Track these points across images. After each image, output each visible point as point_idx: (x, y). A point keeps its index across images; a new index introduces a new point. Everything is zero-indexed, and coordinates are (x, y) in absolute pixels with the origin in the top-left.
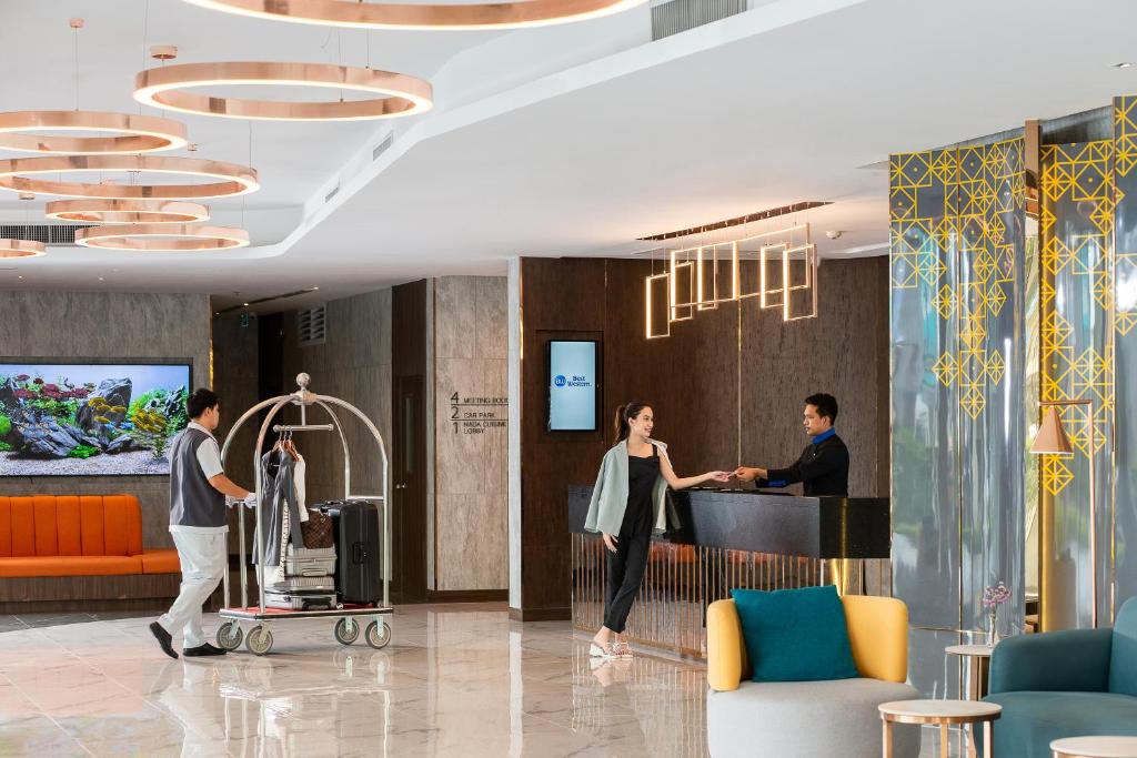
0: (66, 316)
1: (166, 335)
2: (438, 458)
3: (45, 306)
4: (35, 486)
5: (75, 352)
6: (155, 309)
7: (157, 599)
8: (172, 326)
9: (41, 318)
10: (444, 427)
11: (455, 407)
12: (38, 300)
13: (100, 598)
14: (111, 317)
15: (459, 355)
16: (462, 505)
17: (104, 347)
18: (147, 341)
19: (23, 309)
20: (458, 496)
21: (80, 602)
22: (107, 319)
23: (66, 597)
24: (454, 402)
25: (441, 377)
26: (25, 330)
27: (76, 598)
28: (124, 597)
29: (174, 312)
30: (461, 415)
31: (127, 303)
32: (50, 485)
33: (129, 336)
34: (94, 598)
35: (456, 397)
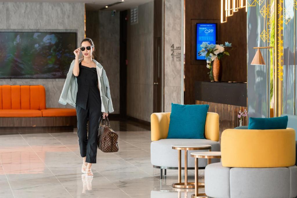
0: (25, 12)
1: (66, 21)
2: (165, 71)
3: (16, 8)
4: (12, 82)
5: (28, 27)
6: (62, 9)
7: (48, 127)
8: (69, 16)
9: (15, 13)
10: (168, 59)
11: (173, 50)
12: (14, 6)
13: (25, 126)
14: (44, 13)
15: (174, 29)
16: (175, 91)
17: (41, 25)
18: (58, 23)
19: (7, 10)
20: (174, 87)
21: (17, 128)
22: (42, 13)
23: (12, 126)
24: (172, 48)
25: (167, 38)
26: (8, 18)
27: (16, 126)
28: (35, 126)
29: (70, 10)
30: (175, 54)
31: (50, 7)
32: (18, 82)
33: (51, 21)
34: (23, 126)
35: (173, 46)
